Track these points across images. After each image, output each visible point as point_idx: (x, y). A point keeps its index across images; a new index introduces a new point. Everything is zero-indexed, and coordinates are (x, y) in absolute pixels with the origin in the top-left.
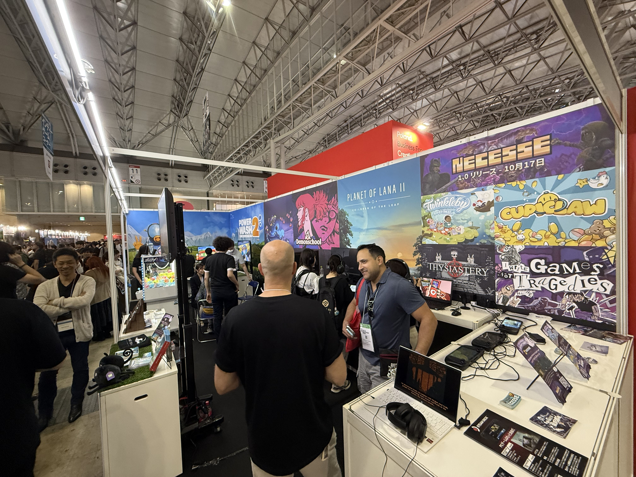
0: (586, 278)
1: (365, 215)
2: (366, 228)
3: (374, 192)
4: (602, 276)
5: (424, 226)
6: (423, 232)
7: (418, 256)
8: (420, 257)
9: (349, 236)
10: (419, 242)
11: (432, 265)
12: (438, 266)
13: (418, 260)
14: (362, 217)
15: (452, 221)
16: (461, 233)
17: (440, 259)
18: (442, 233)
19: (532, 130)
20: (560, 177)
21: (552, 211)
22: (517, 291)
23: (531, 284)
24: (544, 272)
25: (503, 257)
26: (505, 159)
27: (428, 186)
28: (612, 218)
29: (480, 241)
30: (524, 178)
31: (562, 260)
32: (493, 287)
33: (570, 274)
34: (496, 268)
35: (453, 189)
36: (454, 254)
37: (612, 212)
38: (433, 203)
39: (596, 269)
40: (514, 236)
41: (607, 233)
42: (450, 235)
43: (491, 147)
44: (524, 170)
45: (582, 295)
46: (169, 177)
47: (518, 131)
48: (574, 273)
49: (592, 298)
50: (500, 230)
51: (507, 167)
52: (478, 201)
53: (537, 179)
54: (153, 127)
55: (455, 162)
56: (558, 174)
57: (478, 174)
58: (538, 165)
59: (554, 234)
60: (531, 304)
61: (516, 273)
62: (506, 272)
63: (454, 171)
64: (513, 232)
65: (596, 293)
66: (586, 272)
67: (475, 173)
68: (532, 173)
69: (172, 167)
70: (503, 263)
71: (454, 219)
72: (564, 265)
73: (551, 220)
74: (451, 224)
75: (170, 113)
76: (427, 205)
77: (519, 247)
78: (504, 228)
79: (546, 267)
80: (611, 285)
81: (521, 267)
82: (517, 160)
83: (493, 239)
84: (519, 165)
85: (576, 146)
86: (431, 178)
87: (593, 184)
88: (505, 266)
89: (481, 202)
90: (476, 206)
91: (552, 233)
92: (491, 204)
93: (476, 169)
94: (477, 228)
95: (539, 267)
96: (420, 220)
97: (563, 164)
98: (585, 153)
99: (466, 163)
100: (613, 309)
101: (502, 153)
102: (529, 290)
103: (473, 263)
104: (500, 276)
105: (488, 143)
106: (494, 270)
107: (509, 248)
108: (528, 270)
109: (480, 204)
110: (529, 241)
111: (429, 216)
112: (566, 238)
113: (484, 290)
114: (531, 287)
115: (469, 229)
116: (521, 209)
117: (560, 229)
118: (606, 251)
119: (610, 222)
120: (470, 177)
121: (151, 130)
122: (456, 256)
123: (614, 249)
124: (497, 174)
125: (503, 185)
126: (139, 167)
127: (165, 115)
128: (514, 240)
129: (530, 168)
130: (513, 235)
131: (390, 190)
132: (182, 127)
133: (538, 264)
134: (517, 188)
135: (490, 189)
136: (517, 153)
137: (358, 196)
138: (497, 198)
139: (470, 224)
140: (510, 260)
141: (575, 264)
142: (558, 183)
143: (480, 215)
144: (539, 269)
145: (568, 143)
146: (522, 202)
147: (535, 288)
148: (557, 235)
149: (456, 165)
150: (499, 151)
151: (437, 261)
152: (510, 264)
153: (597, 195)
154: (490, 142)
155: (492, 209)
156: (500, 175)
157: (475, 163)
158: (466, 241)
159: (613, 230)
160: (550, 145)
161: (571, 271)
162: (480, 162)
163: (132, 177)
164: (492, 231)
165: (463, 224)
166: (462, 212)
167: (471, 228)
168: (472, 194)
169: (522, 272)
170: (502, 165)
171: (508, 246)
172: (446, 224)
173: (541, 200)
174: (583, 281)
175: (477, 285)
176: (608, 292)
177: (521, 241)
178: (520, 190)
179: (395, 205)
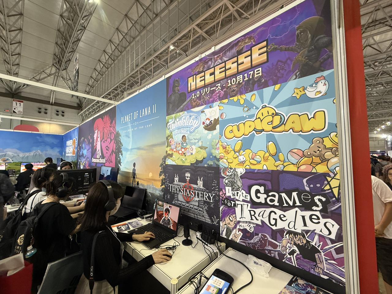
0: (307, 214)
1: (131, 136)
2: (131, 148)
3: (137, 114)
4: (325, 213)
5: (167, 147)
6: (167, 152)
7: (163, 177)
8: (164, 177)
9: (120, 156)
10: (164, 163)
11: (172, 186)
12: (176, 188)
13: (162, 180)
14: (129, 137)
15: (187, 141)
16: (194, 154)
17: (178, 181)
18: (179, 154)
19: (250, 38)
20: (277, 86)
21: (270, 128)
22: (239, 222)
23: (251, 215)
24: (263, 202)
25: (227, 181)
26: (229, 73)
27: (171, 106)
28: (333, 134)
29: (208, 163)
30: (244, 91)
31: (281, 189)
32: (218, 217)
33: (290, 207)
34: (221, 193)
35: (188, 108)
36: (188, 175)
37: (334, 127)
38: (174, 123)
39: (318, 203)
40: (236, 158)
41: (328, 155)
42: (185, 155)
43: (217, 62)
44: (244, 83)
45: (304, 237)
46: (48, 111)
47: (239, 42)
48: (294, 206)
49: (315, 242)
50: (224, 150)
51: (229, 81)
52: (206, 119)
53: (255, 92)
54: (37, 74)
55: (190, 80)
56: (275, 84)
57: (206, 91)
58: (256, 76)
59: (272, 156)
60: (252, 241)
61: (238, 200)
62: (229, 199)
63: (189, 89)
64: (235, 152)
65: (320, 235)
66: (307, 206)
67: (204, 90)
68: (251, 85)
69: (52, 104)
70: (227, 188)
71: (188, 138)
72: (283, 195)
73: (270, 138)
74: (187, 143)
75: (52, 66)
76: (170, 125)
77: (241, 171)
78: (227, 149)
79: (265, 196)
80: (337, 227)
81: (242, 195)
82: (238, 73)
83: (218, 160)
84: (240, 78)
85: (292, 50)
86: (173, 97)
87: (311, 93)
88: (228, 191)
89: (209, 120)
90: (205, 125)
91: (270, 155)
92: (217, 121)
93: (205, 86)
94: (205, 148)
95: (259, 195)
96: (164, 140)
97: (279, 71)
98: (300, 56)
99: (198, 80)
100: (341, 262)
101: (225, 67)
102: (250, 222)
103: (202, 187)
104: (224, 204)
105: (214, 58)
106: (219, 196)
107: (232, 171)
108: (248, 199)
109: (208, 122)
110: (249, 164)
111: (170, 136)
112: (284, 161)
113: (211, 219)
114: (252, 219)
115: (200, 149)
116: (241, 126)
117: (278, 150)
118: (329, 179)
119: (332, 140)
120: (201, 94)
121: (36, 76)
122: (189, 179)
123: (338, 177)
124: (222, 89)
125: (226, 101)
126: (22, 102)
127: (48, 67)
128: (236, 161)
129: (249, 80)
130: (235, 156)
131: (146, 111)
132: (62, 77)
133: (258, 191)
134: (238, 104)
135: (215, 106)
136: (238, 65)
137: (127, 118)
138: (222, 115)
139: (200, 144)
140: (232, 184)
141: (294, 194)
142: (275, 94)
143: (208, 134)
144: (258, 198)
145: (283, 47)
146: (243, 118)
147: (255, 221)
148: (275, 156)
149: (191, 84)
150: (223, 64)
151: (175, 183)
152: (232, 190)
153: (315, 107)
154: (216, 56)
155: (218, 127)
156: (224, 90)
157: (204, 80)
158: (197, 162)
159: (335, 151)
160: (267, 52)
161: (291, 203)
162: (209, 79)
163: (15, 109)
164: (217, 152)
165: (195, 144)
166: (194, 131)
167: (201, 148)
168: (202, 112)
169: (244, 201)
170: (226, 80)
171: (231, 168)
172: (182, 144)
173: (260, 115)
174: (303, 217)
175: (205, 212)
176: (333, 236)
177: (243, 163)
178: (241, 105)
179: (149, 126)
